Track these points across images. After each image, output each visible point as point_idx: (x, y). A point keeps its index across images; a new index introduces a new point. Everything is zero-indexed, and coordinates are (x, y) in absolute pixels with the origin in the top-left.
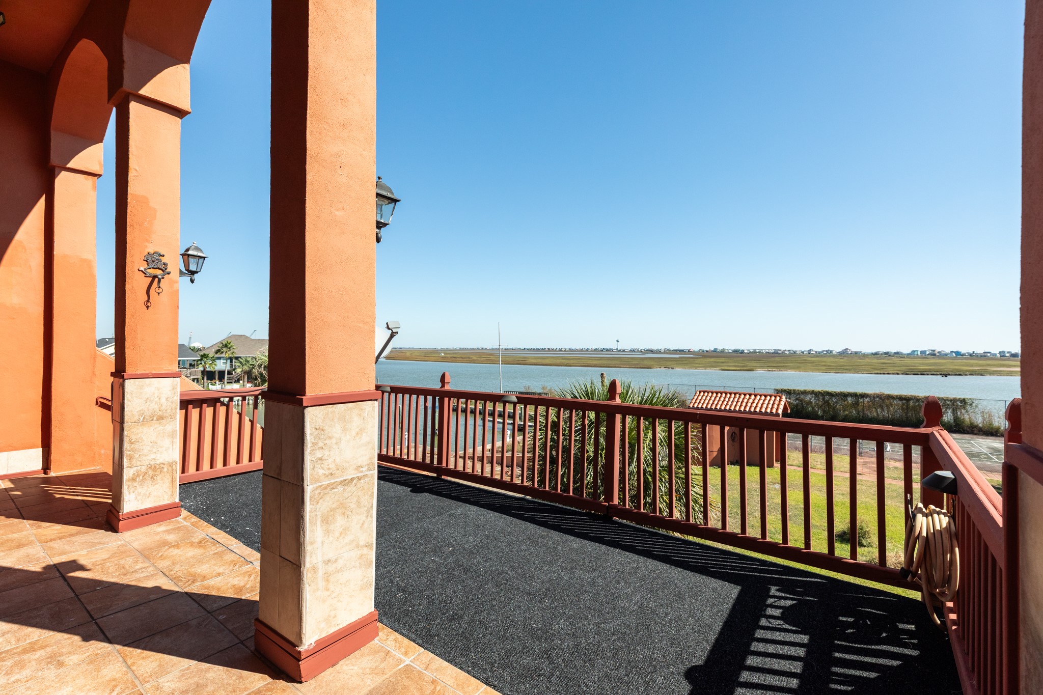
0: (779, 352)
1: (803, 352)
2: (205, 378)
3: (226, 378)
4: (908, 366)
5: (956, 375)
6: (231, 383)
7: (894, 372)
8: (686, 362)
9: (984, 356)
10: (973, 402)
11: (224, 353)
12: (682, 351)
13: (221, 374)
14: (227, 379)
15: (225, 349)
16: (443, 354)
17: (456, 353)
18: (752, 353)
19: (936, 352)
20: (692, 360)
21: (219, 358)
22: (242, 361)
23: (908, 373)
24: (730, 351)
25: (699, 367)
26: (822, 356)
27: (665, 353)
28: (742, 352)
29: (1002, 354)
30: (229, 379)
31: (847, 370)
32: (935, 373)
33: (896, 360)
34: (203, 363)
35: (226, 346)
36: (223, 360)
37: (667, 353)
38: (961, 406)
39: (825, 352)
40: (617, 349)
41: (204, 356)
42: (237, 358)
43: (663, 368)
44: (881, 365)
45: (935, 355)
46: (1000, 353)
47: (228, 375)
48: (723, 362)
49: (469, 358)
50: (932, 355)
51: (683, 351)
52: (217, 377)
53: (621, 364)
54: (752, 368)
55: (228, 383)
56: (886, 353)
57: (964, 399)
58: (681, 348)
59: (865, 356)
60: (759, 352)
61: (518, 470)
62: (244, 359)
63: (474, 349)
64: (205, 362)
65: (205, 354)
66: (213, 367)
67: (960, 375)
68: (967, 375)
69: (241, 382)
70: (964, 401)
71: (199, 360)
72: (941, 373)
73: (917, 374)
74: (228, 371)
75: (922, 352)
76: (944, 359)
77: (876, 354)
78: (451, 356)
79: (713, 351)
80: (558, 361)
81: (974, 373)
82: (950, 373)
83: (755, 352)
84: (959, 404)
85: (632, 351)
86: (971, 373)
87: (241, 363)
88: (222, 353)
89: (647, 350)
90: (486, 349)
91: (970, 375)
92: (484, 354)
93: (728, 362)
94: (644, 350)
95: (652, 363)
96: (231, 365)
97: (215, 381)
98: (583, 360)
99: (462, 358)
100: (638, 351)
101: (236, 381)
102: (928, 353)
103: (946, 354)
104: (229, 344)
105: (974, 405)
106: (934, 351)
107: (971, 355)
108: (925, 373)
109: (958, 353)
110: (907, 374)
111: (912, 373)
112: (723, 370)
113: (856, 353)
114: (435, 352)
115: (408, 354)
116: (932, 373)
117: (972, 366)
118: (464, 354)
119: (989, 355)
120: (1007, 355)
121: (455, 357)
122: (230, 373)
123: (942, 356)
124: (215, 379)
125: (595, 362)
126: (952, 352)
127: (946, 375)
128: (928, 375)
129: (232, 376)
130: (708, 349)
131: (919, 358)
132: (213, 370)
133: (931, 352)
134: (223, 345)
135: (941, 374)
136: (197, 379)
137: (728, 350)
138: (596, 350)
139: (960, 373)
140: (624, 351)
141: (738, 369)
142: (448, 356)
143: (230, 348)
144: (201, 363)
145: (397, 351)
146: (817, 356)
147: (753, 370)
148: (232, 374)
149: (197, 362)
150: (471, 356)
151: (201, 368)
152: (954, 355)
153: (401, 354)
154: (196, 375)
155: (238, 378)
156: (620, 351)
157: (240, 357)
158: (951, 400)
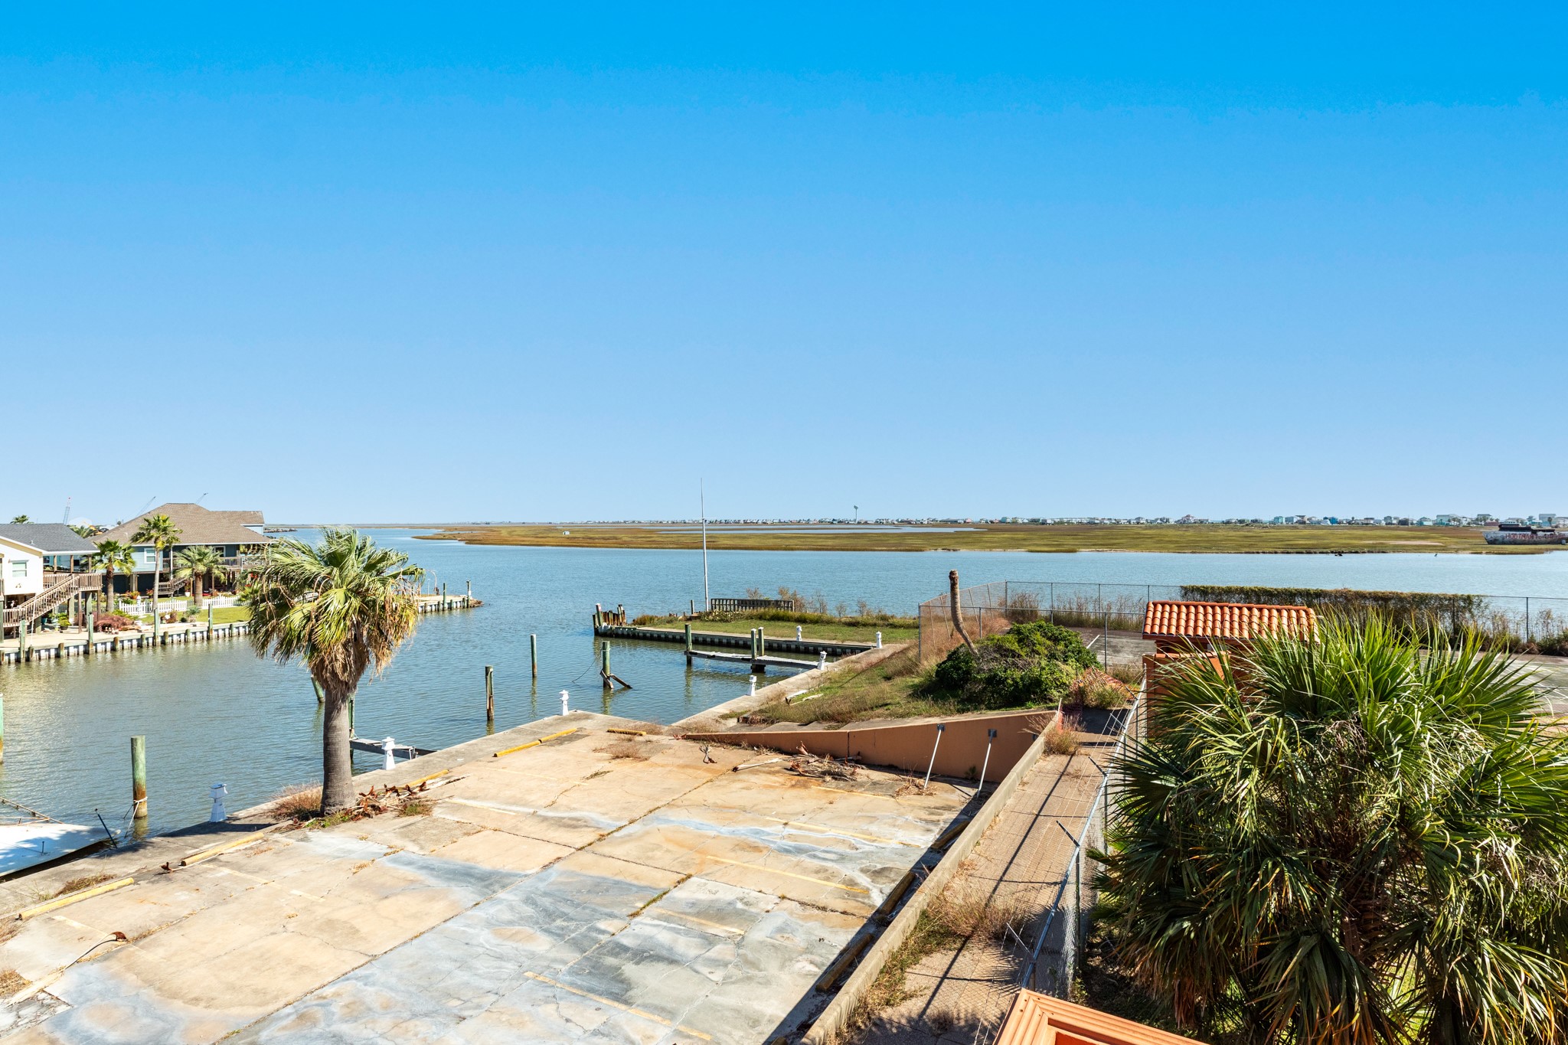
0: (1096, 521)
1: (1129, 522)
2: (111, 589)
3: (156, 588)
4: (1282, 541)
5: (1351, 552)
6: (167, 596)
7: (1271, 550)
8: (970, 540)
9: (1366, 524)
10: (1481, 601)
11: (153, 539)
12: (954, 523)
13: (146, 582)
14: (159, 590)
15: (154, 533)
16: (567, 533)
17: (590, 531)
18: (1058, 523)
19: (1305, 519)
20: (978, 536)
21: (141, 549)
22: (191, 554)
23: (1289, 550)
24: (1026, 521)
25: (995, 547)
26: (1156, 527)
27: (929, 525)
28: (1044, 523)
29: (1389, 521)
30: (162, 590)
31: (1206, 548)
32: (1325, 550)
33: (1257, 531)
34: (105, 561)
35: (156, 526)
36: (148, 552)
37: (933, 526)
38: (1464, 607)
39: (1159, 521)
40: (855, 520)
41: (108, 547)
42: (179, 549)
43: (940, 550)
44: (1245, 539)
45: (1304, 523)
46: (1385, 519)
47: (160, 581)
48: (1025, 540)
49: (616, 538)
50: (1301, 523)
51: (956, 521)
52: (135, 586)
53: (874, 545)
54: (1073, 547)
55: (160, 596)
56: (1241, 522)
57: (1469, 597)
58: (953, 518)
59: (1214, 526)
60: (1068, 522)
61: (813, 760)
62: (196, 551)
63: (618, 522)
64: (110, 560)
65: (109, 544)
66: (127, 568)
67: (1356, 552)
68: (1364, 552)
69: (188, 594)
70: (1468, 600)
71: (97, 554)
72: (1332, 549)
73: (1302, 553)
74: (161, 575)
75: (1288, 520)
76: (1319, 529)
77: (1228, 522)
78: (583, 535)
79: (1000, 522)
80: (770, 542)
81: (1373, 549)
82: (1343, 549)
83: (1061, 523)
84: (1462, 604)
85: (878, 523)
86: (1370, 549)
87: (188, 558)
88: (149, 539)
89: (902, 521)
90: (639, 522)
91: (1369, 552)
92: (640, 531)
93: (1031, 539)
94: (897, 520)
95: (920, 542)
96: (167, 563)
97: (131, 594)
98: (810, 540)
99: (604, 539)
100: (887, 523)
101: (176, 592)
102: (1295, 520)
103: (1319, 522)
104: (164, 521)
105: (1482, 605)
106: (1303, 517)
107: (1349, 523)
108: (1312, 551)
109: (1333, 520)
110: (1288, 553)
111: (1295, 550)
112: (1032, 551)
113: (1201, 522)
114: (550, 529)
115: (504, 533)
116: (1321, 550)
117: (1361, 538)
118: (606, 532)
119: (1372, 522)
120: (1395, 522)
121: (590, 538)
122: (163, 578)
123: (1314, 525)
124: (130, 589)
125: (830, 543)
126: (1326, 518)
127: (1340, 554)
128: (1315, 553)
129: (168, 583)
130: (993, 519)
131: (1287, 527)
132: (129, 574)
133: (1299, 518)
134: (150, 524)
135: (1332, 552)
136: (94, 592)
137: (1023, 519)
138: (821, 522)
139: (1356, 549)
140: (866, 523)
141: (1054, 549)
142: (578, 535)
143: (165, 529)
144: (101, 561)
145: (483, 529)
146: (1151, 528)
147: (1075, 551)
148: (168, 580)
149: (93, 558)
150: (620, 536)
151: (100, 570)
152: (1329, 522)
153: (491, 533)
154: (90, 584)
155: (180, 586)
156: (859, 523)
157: (184, 547)
158: (1450, 599)
